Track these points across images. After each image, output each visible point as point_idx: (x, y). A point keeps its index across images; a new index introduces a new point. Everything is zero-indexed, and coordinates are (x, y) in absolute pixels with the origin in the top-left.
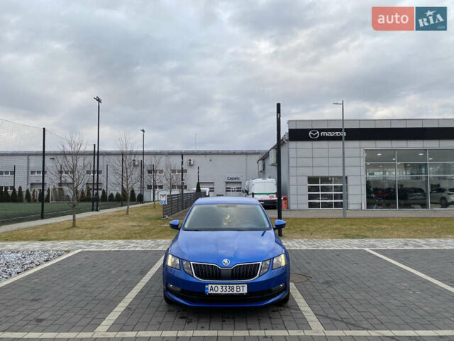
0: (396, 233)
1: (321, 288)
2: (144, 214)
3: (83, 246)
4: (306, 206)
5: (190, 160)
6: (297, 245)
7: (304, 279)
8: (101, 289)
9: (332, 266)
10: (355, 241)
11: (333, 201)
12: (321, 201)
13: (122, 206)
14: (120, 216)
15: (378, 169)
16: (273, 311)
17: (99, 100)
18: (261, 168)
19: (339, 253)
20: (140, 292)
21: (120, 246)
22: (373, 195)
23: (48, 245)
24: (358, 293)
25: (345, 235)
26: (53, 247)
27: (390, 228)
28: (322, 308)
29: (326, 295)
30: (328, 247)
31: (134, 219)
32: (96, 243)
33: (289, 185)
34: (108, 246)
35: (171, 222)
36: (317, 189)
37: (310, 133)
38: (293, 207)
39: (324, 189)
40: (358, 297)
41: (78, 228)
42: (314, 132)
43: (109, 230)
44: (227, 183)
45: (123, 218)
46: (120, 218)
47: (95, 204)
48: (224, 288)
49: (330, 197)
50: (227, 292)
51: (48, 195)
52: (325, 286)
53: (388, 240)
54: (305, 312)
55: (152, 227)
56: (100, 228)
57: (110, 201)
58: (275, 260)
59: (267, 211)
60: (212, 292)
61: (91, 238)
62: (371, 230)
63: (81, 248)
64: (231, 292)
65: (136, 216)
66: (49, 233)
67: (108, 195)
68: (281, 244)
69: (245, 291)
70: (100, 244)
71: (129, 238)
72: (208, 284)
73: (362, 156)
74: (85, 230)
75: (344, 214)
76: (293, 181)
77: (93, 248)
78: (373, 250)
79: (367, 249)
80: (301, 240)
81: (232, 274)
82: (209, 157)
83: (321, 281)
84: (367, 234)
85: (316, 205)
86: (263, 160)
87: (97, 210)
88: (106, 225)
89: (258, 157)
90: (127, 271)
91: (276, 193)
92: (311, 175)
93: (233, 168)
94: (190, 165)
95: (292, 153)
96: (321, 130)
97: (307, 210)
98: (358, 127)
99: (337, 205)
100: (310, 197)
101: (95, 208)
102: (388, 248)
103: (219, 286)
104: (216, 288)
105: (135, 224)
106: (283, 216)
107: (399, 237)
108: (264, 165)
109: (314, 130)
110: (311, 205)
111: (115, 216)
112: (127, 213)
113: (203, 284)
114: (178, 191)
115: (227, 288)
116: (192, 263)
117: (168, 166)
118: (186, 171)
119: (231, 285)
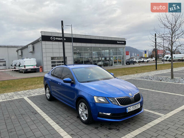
18: (20, 54)
37: (51, 38)
38: (45, 71)
42: (53, 38)
60: (129, 111)
69: (140, 106)
76: (44, 59)
86: (22, 50)
91: (36, 65)
92: (52, 56)
95: (44, 46)
96: (56, 37)
100: (52, 66)
104: (131, 109)
109: (53, 37)
113: (126, 108)
115: (134, 107)
116: (116, 98)
119: (136, 105)
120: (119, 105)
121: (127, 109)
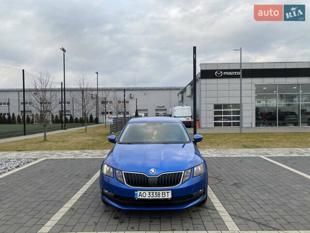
0: (281, 144)
1: (231, 189)
2: (98, 131)
3: (48, 155)
4: (213, 125)
5: (131, 94)
6: (208, 153)
7: (217, 181)
8: (53, 191)
9: (237, 170)
10: (252, 150)
11: (232, 121)
12: (223, 121)
13: (83, 126)
15: (263, 99)
16: (194, 211)
17: (64, 50)
18: (180, 99)
19: (241, 160)
20: (84, 193)
21: (75, 155)
22: (260, 117)
23: (22, 155)
24: (263, 194)
25: (243, 145)
26: (25, 156)
27: (275, 140)
28: (234, 208)
29: (237, 196)
30: (232, 155)
31: (89, 135)
32: (58, 152)
33: (200, 110)
34: (67, 155)
35: (109, 137)
36: (220, 113)
37: (216, 73)
38: (203, 126)
39: (225, 113)
40: (263, 197)
41: (48, 141)
42: (219, 72)
43: (70, 143)
44: (156, 110)
45: (82, 134)
46: (81, 134)
47: (64, 125)
48: (151, 194)
49: (230, 119)
50: (154, 198)
51: (33, 119)
52: (235, 188)
53: (277, 149)
54: (220, 212)
55: (102, 141)
56: (64, 141)
57: (76, 122)
58: (195, 168)
59: (187, 129)
60: (140, 197)
61: (56, 149)
62: (262, 142)
63: (46, 157)
64: (157, 198)
65: (92, 132)
66: (26, 146)
67: (74, 119)
68: (200, 156)
69: (170, 196)
70: (61, 153)
71: (83, 149)
72: (137, 190)
73: (253, 89)
74: (53, 143)
75: (241, 130)
76: (203, 107)
77: (55, 157)
78: (268, 157)
79: (262, 157)
80: (211, 150)
81: (158, 181)
82: (144, 92)
83: (231, 183)
84: (260, 145)
85: (220, 125)
86: (182, 93)
87: (65, 129)
88: (68, 139)
89: (178, 92)
90: (77, 175)
91: (191, 116)
92: (216, 103)
93: (160, 100)
94: (131, 98)
95: (203, 87)
96: (223, 71)
97: (213, 128)
98: (250, 68)
99: (234, 124)
100: (216, 119)
101: (64, 127)
102: (279, 155)
103: (147, 192)
104: (144, 194)
105: (89, 138)
106: (197, 132)
107: (284, 147)
108: (182, 97)
109: (219, 71)
110: (216, 125)
111: (77, 133)
112: (86, 131)
113: (134, 191)
114: (122, 116)
115: (154, 194)
116: (123, 172)
117: (115, 98)
118: (128, 102)
119: (157, 192)
120: (124, 184)
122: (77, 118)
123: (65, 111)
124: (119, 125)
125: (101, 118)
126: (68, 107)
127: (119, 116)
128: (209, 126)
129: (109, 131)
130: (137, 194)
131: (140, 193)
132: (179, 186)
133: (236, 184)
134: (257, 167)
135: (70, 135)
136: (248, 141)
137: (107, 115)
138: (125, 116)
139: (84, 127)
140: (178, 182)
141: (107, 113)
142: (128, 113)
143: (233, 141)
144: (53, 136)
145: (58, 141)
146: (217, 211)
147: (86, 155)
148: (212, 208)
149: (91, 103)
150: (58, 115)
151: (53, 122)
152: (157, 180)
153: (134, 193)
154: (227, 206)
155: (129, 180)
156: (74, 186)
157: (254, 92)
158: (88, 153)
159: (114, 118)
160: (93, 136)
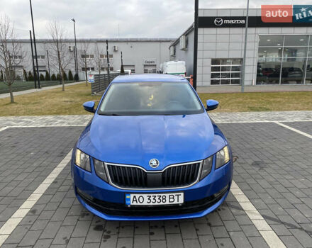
0: (292, 105)
1: (254, 172)
2: (78, 90)
3: (13, 123)
4: (210, 83)
5: (115, 47)
8: (10, 179)
10: (262, 114)
11: (230, 79)
12: (220, 79)
14: (57, 92)
18: (172, 53)
20: (53, 182)
21: (47, 122)
22: (261, 74)
25: (249, 107)
27: (284, 100)
28: (266, 204)
30: (240, 120)
31: (67, 96)
32: (27, 119)
34: (37, 122)
35: (85, 104)
36: (218, 69)
37: (215, 20)
38: (198, 84)
39: (224, 69)
40: (299, 185)
41: (16, 103)
42: (219, 20)
43: (43, 106)
44: (145, 66)
45: (59, 94)
46: (57, 94)
47: (37, 82)
48: (152, 198)
49: (228, 75)
50: (156, 204)
51: (2, 76)
52: (257, 169)
53: (289, 112)
54: (249, 211)
55: (81, 102)
56: (36, 103)
57: (53, 80)
60: (135, 203)
61: (24, 114)
62: (270, 103)
63: (10, 125)
64: (162, 203)
65: (70, 92)
67: (51, 76)
69: (181, 200)
70: (29, 120)
71: (59, 114)
72: (129, 193)
73: (256, 41)
74: (21, 106)
77: (20, 125)
78: (282, 123)
79: (277, 122)
82: (130, 44)
83: (250, 162)
84: (268, 107)
85: (216, 82)
86: (174, 46)
87: (39, 88)
88: (41, 101)
89: (169, 44)
90: (47, 152)
91: (185, 73)
92: (214, 57)
93: (148, 53)
94: (115, 51)
95: (200, 38)
96: (224, 18)
97: (210, 87)
98: (256, 15)
100: (213, 76)
101: (38, 86)
103: (145, 196)
104: (141, 199)
105: (66, 100)
108: (175, 51)
109: (219, 18)
110: (213, 82)
111: (53, 92)
112: (63, 90)
113: (124, 194)
114: (105, 72)
115: (157, 198)
116: (106, 164)
117: (97, 50)
118: (111, 56)
119: (162, 195)
120: (108, 183)
121: (127, 197)
122: (54, 75)
123: (37, 66)
124: (102, 84)
125: (81, 75)
126: (41, 62)
127: (102, 73)
128: (205, 84)
129: (90, 90)
130: (129, 199)
131: (135, 197)
132: (196, 185)
133: (256, 164)
134: (275, 137)
135: (45, 95)
136: (253, 102)
137: (88, 72)
138: (108, 72)
139: (62, 86)
140: (193, 179)
141: (88, 69)
142: (112, 69)
143: (236, 102)
144: (23, 97)
145: (29, 104)
146: (243, 210)
147: (60, 123)
148: (236, 205)
149: (67, 57)
150: (32, 71)
151: (27, 79)
152: (161, 177)
153: (125, 197)
154: (256, 201)
155: (115, 177)
156: (41, 169)
157: (257, 44)
158: (64, 119)
159: (95, 75)
160: (72, 97)
